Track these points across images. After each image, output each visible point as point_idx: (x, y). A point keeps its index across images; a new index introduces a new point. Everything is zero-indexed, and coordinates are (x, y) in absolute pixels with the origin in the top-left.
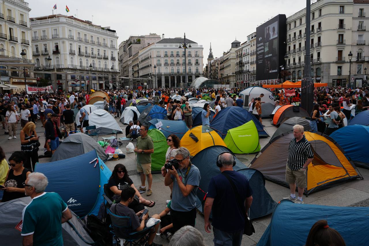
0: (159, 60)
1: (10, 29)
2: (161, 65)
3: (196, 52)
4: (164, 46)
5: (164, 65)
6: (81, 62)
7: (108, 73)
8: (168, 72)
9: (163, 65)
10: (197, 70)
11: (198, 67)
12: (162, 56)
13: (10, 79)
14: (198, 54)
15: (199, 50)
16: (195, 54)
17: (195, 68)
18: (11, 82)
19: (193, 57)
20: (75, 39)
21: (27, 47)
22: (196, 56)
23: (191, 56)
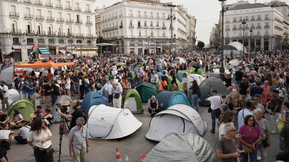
0: (228, 26)
1: (78, 16)
2: (230, 30)
3: (267, 15)
4: (235, 12)
5: (233, 30)
6: (140, 33)
7: (166, 40)
8: (237, 36)
9: (231, 30)
10: (267, 32)
11: (267, 30)
12: (231, 22)
13: (75, 47)
14: (268, 17)
15: (269, 13)
16: (266, 17)
17: (265, 31)
18: (76, 50)
19: (263, 21)
20: (135, 16)
21: (91, 26)
22: (267, 19)
23: (261, 20)
